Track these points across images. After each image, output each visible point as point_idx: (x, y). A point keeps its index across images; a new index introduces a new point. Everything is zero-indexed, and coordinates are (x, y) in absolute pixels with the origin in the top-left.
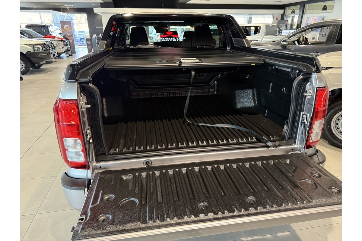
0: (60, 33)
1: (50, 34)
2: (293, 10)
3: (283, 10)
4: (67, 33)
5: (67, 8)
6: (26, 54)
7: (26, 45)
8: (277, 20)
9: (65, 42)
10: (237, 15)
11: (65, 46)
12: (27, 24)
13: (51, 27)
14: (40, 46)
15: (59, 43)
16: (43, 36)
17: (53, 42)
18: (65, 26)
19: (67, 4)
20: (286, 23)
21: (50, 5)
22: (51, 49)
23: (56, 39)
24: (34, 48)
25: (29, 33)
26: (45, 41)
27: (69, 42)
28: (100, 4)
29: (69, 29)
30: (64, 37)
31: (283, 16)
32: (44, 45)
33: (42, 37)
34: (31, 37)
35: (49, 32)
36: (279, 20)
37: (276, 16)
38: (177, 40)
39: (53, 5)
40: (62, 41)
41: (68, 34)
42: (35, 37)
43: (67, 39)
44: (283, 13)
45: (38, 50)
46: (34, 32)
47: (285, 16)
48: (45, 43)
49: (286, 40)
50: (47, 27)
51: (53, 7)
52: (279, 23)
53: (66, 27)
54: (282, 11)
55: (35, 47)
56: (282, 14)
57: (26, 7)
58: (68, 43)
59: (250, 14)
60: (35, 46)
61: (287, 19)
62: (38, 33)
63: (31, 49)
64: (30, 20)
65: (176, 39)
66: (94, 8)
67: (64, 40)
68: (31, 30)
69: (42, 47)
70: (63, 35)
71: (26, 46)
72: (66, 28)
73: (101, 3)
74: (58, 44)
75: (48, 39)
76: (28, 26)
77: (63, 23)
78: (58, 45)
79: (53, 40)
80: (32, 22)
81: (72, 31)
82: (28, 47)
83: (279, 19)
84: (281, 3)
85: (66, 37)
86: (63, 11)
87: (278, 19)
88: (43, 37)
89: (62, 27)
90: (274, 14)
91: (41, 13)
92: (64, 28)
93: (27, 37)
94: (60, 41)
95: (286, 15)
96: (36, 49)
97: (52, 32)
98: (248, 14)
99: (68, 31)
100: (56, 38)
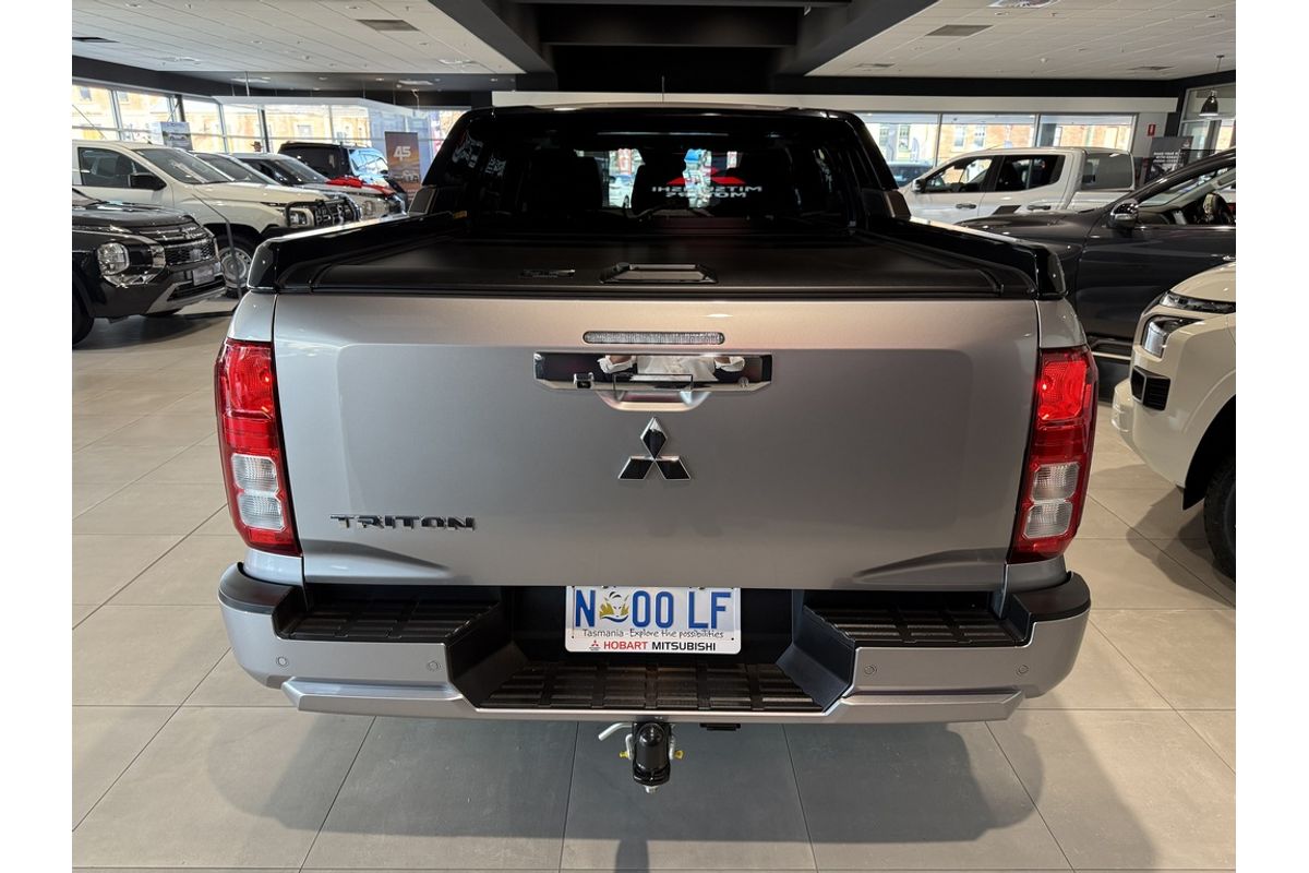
0: (384, 172)
1: (352, 174)
2: (1210, 98)
3: (1176, 99)
4: (401, 171)
5: (414, 90)
6: (263, 232)
7: (268, 204)
8: (1149, 134)
9: (392, 199)
10: (994, 116)
11: (391, 211)
12: (285, 142)
13: (356, 152)
14: (307, 211)
15: (372, 203)
16: (328, 180)
17: (351, 198)
18: (399, 148)
19: (413, 80)
20: (1186, 146)
21: (360, 82)
22: (342, 218)
23: (364, 189)
24: (288, 214)
25: (287, 170)
26: (327, 196)
27: (406, 200)
28: (513, 80)
29: (410, 157)
30: (392, 183)
31: (1173, 123)
32: (319, 207)
33: (323, 183)
34: (291, 180)
35: (349, 166)
36: (1156, 135)
37: (1146, 121)
38: (733, 195)
39: (368, 83)
40: (383, 196)
41: (405, 175)
42: (302, 183)
43: (400, 190)
44: (1174, 110)
45: (300, 222)
46: (305, 166)
47: (1182, 122)
48: (326, 199)
49: (1127, 205)
50: (345, 150)
51: (368, 89)
52: (1157, 145)
53: (403, 152)
54: (1170, 104)
55: (293, 213)
56: (1170, 114)
57: (292, 89)
58: (402, 202)
59: (1041, 114)
60: (292, 209)
61: (1190, 130)
62: (314, 168)
63: (278, 217)
64: (306, 130)
65: (728, 191)
66: (493, 93)
67: (389, 192)
68: (295, 161)
69: (314, 213)
70: (390, 175)
71: (265, 207)
72: (401, 156)
73: (517, 76)
74: (370, 205)
75: (339, 191)
76: (288, 148)
77: (394, 140)
78: (370, 208)
79: (354, 193)
80: (308, 136)
81: (418, 165)
82: (273, 211)
83: (1160, 132)
84: (1164, 73)
85: (399, 183)
86: (399, 103)
87: (1153, 133)
88: (328, 183)
89: (390, 153)
90: (1138, 114)
91: (333, 107)
92: (396, 155)
93: (278, 180)
94: (377, 196)
95: (1185, 119)
96: (296, 218)
97: (357, 169)
98: (1035, 113)
99: (406, 166)
100: (369, 186)
